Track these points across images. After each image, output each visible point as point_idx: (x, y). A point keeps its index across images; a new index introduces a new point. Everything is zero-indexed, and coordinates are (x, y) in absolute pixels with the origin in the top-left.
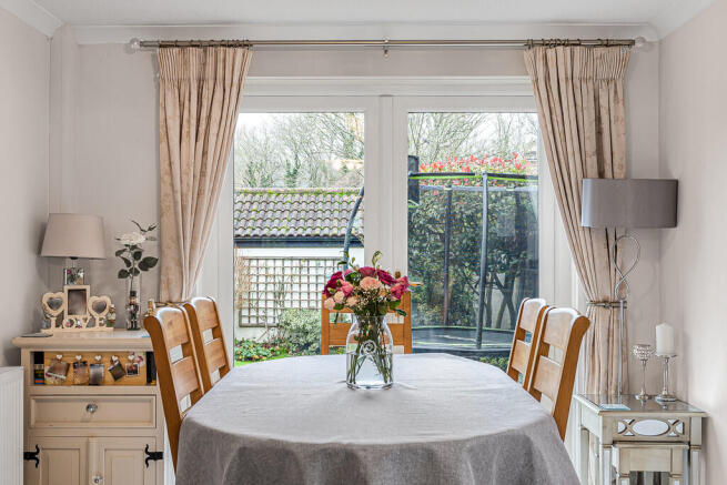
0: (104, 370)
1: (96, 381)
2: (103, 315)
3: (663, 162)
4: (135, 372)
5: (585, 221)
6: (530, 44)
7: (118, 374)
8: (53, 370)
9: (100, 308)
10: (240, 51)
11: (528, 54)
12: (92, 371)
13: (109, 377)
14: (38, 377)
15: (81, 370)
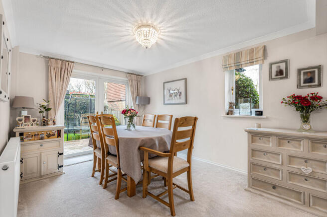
0: (44, 136)
1: (42, 138)
2: (35, 122)
3: (146, 94)
4: (54, 135)
5: (137, 103)
6: (128, 73)
7: (49, 136)
8: (27, 137)
9: (34, 121)
10: (72, 63)
11: (128, 75)
12: (40, 136)
13: (46, 137)
14: (22, 140)
15: (37, 136)
